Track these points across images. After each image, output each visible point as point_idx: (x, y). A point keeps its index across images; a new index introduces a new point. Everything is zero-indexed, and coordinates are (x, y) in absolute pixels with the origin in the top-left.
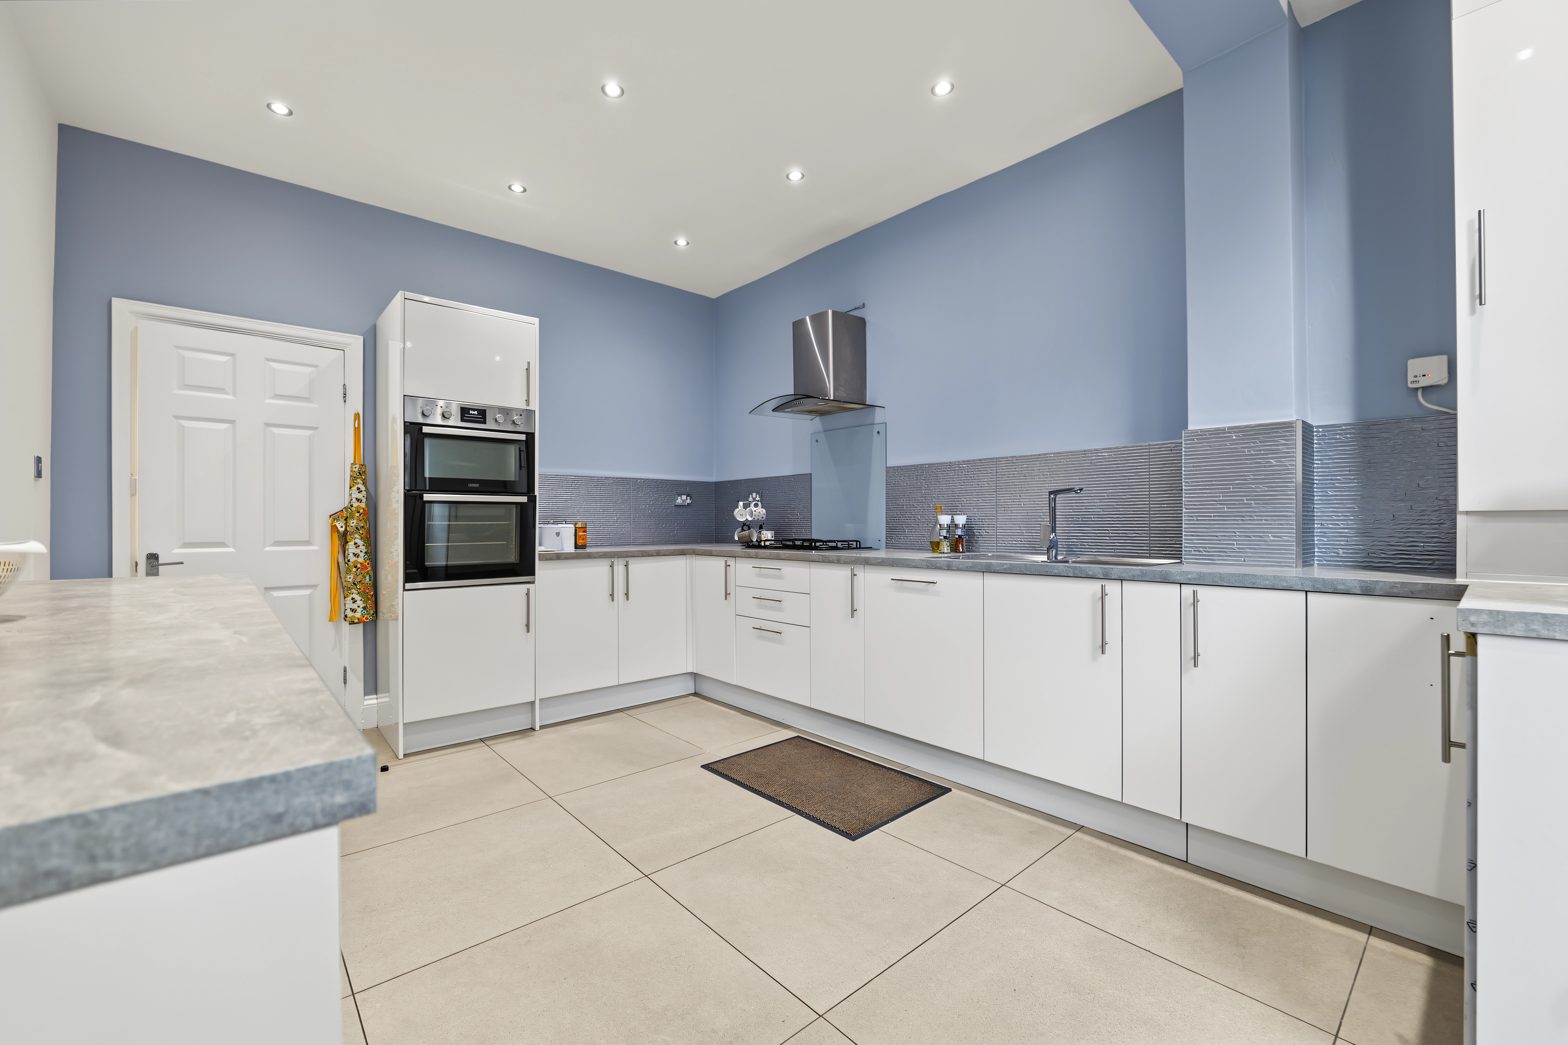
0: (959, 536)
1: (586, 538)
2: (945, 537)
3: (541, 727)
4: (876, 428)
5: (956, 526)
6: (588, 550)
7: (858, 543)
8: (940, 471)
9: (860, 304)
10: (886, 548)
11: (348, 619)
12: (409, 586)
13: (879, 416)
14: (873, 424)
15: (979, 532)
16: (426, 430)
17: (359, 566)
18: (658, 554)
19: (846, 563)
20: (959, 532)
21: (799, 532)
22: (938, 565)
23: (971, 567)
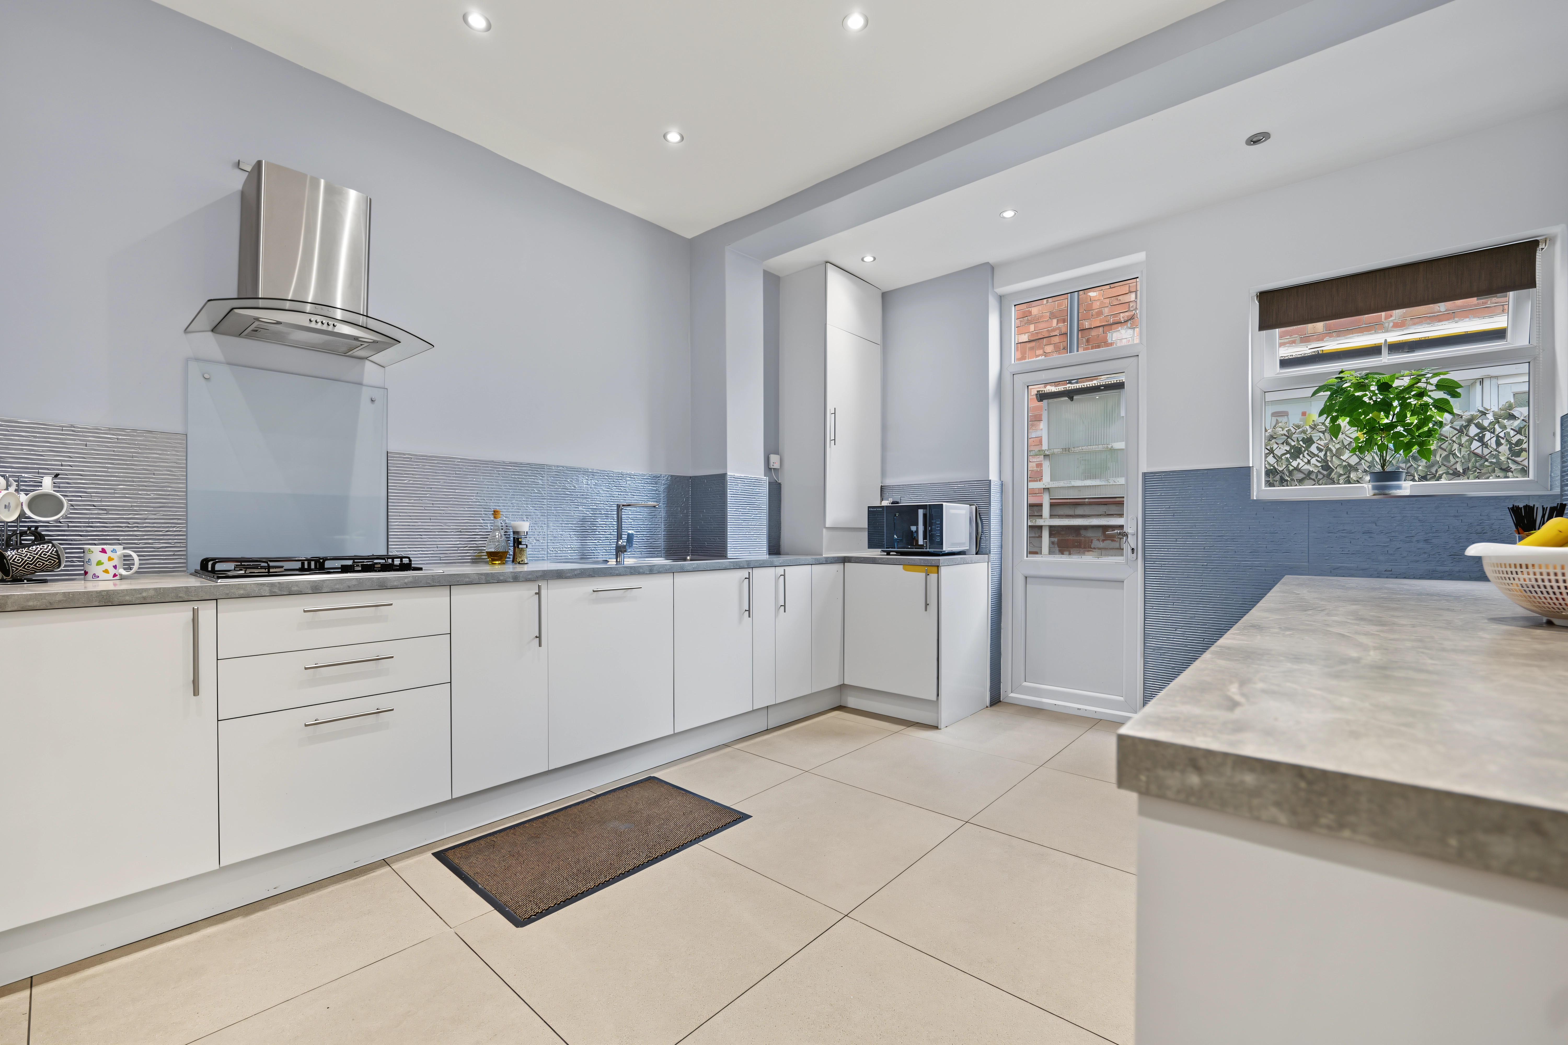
14: (361, 384)
22: (641, 571)
23: (669, 569)
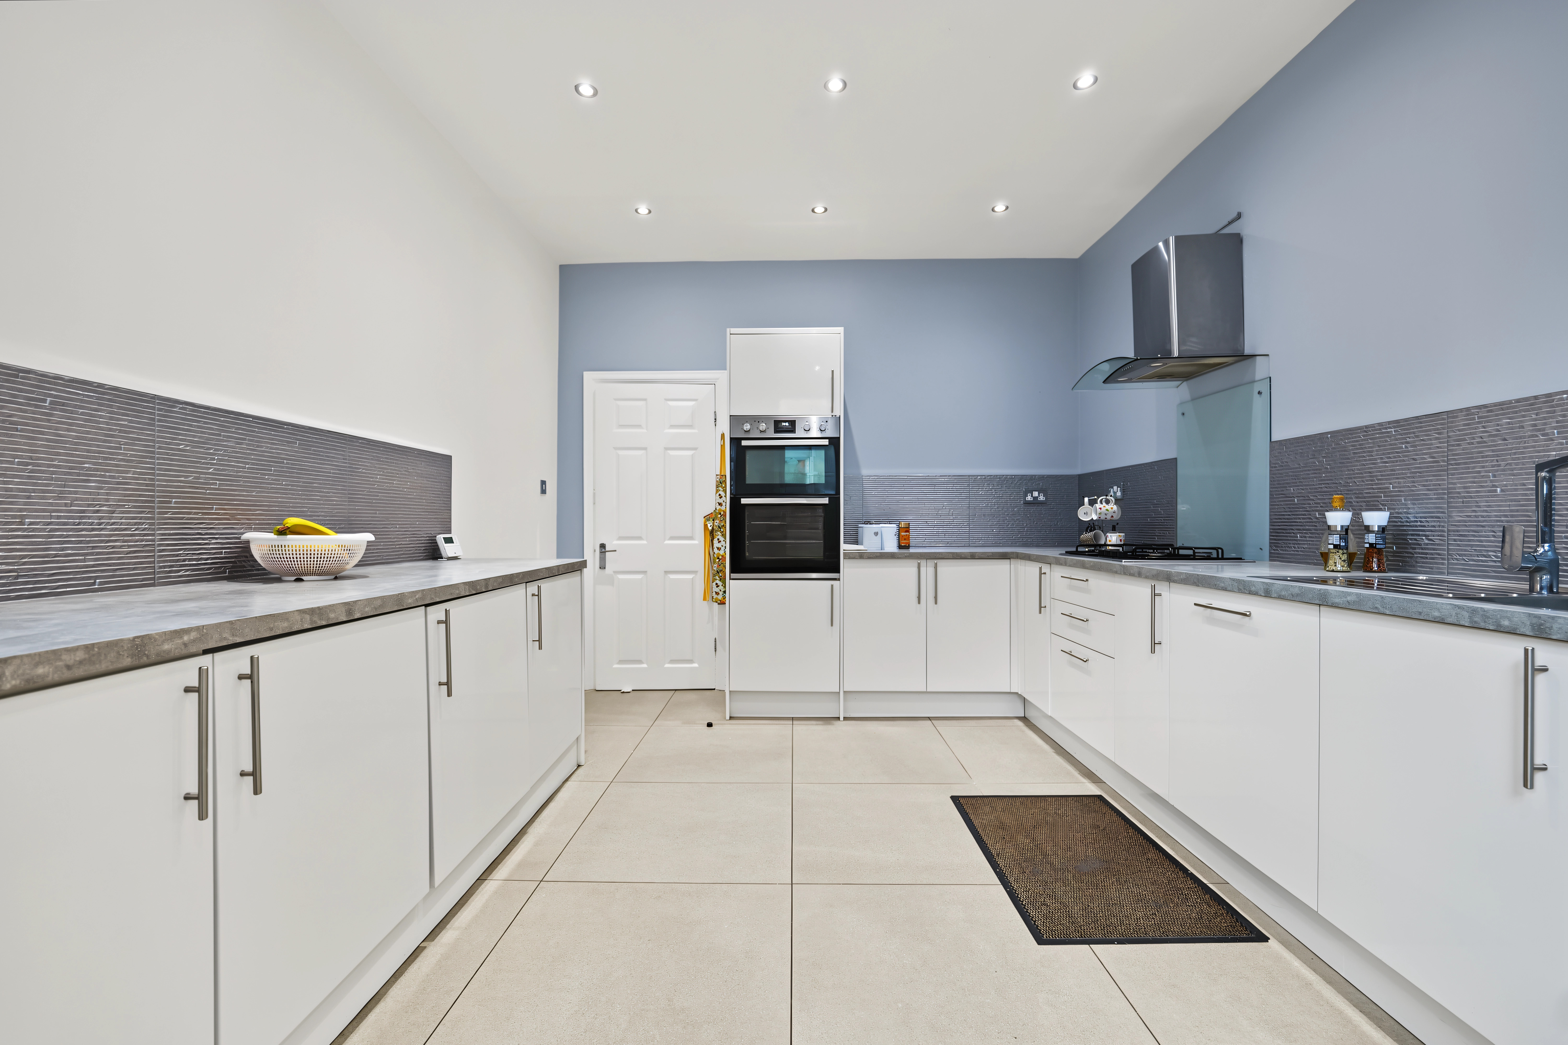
0: (1371, 545)
1: (909, 537)
2: (1336, 546)
3: (845, 718)
4: (1257, 387)
5: (1368, 529)
6: (912, 550)
7: (1220, 551)
8: (1349, 442)
9: (1234, 215)
10: (1270, 560)
11: (714, 600)
12: (734, 575)
13: (1261, 368)
14: (1254, 381)
15: (1416, 540)
16: (744, 443)
17: (720, 557)
18: (973, 557)
19: (1147, 577)
20: (1371, 538)
21: (1162, 534)
22: (1253, 589)
23: (1298, 595)
